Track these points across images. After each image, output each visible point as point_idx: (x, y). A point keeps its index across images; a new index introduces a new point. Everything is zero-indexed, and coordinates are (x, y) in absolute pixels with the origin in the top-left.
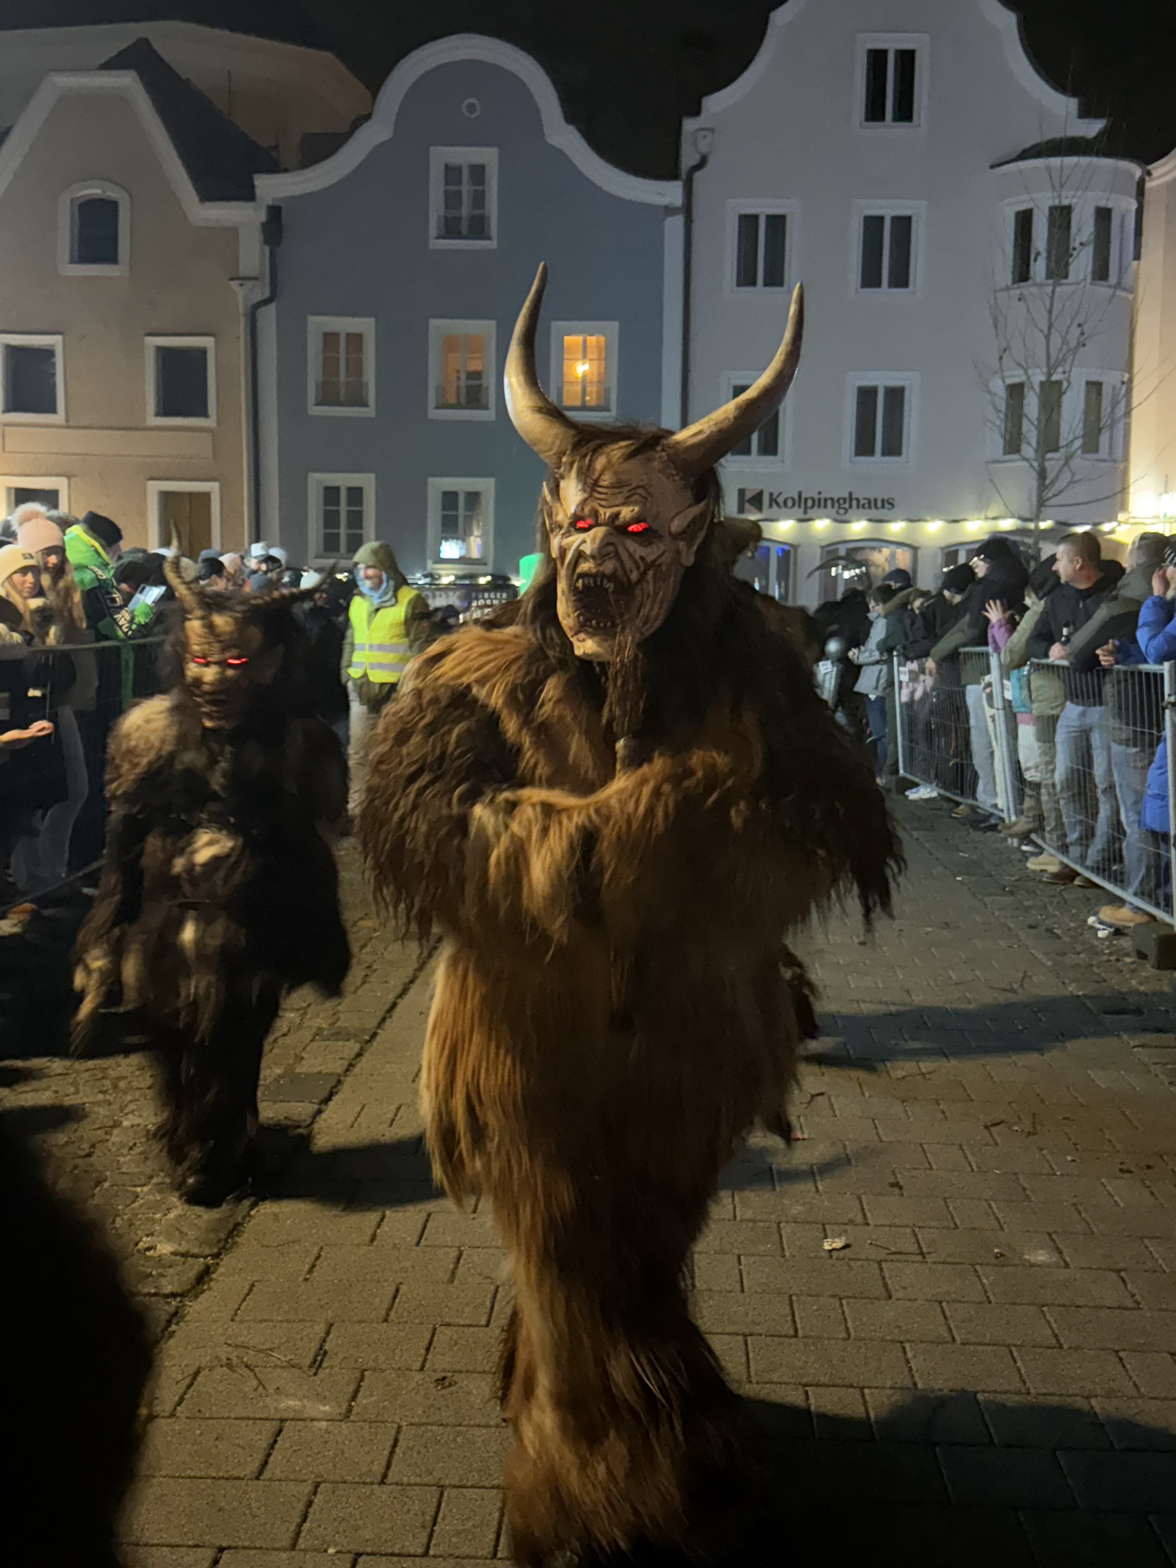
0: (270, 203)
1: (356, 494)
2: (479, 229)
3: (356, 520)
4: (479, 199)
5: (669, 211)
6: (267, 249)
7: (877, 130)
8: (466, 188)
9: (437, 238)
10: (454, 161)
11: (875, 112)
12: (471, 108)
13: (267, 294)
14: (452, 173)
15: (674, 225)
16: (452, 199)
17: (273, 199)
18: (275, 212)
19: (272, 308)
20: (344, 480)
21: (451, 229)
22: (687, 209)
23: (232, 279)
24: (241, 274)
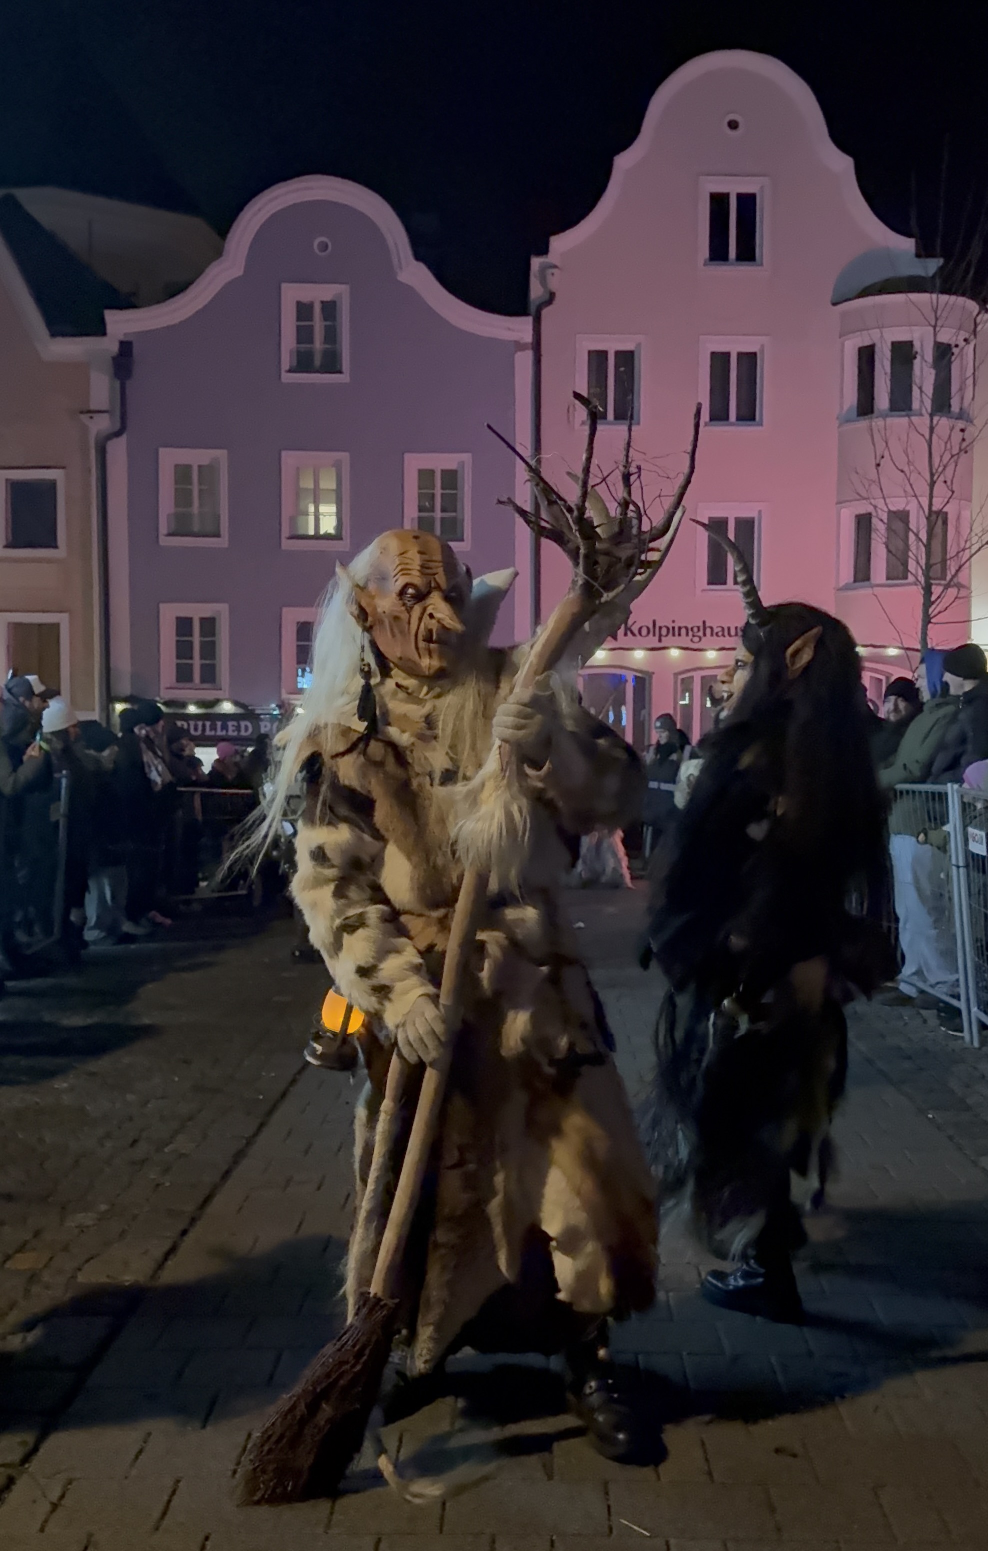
0: (122, 338)
1: (209, 625)
2: (331, 364)
3: (209, 650)
4: (331, 335)
5: (519, 346)
6: (118, 384)
7: (721, 270)
8: (318, 324)
9: (290, 371)
10: (305, 298)
11: (718, 253)
12: (324, 247)
13: (118, 426)
14: (304, 310)
15: (524, 360)
16: (304, 335)
17: (125, 334)
18: (126, 347)
19: (123, 440)
20: (197, 611)
21: (304, 363)
22: (537, 346)
23: (82, 412)
24: (93, 407)
